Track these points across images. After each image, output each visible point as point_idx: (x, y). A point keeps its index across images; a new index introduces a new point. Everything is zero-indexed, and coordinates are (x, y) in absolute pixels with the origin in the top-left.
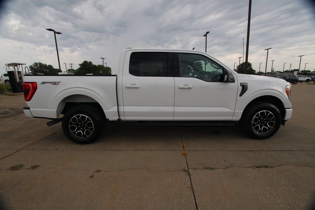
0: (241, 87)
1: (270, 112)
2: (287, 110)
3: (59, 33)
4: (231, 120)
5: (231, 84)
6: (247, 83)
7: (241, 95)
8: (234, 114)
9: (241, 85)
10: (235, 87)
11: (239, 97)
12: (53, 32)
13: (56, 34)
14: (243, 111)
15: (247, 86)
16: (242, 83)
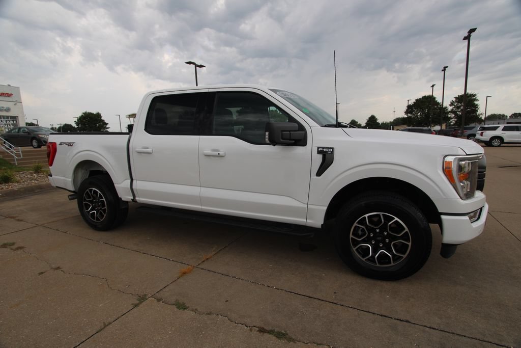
0: (321, 156)
1: (394, 218)
2: (443, 217)
3: (201, 66)
4: (304, 224)
5: (299, 150)
6: (333, 148)
7: (319, 173)
8: (307, 213)
9: (319, 152)
10: (307, 155)
11: (314, 177)
12: (194, 66)
13: (197, 68)
14: (325, 208)
15: (332, 153)
16: (321, 148)
